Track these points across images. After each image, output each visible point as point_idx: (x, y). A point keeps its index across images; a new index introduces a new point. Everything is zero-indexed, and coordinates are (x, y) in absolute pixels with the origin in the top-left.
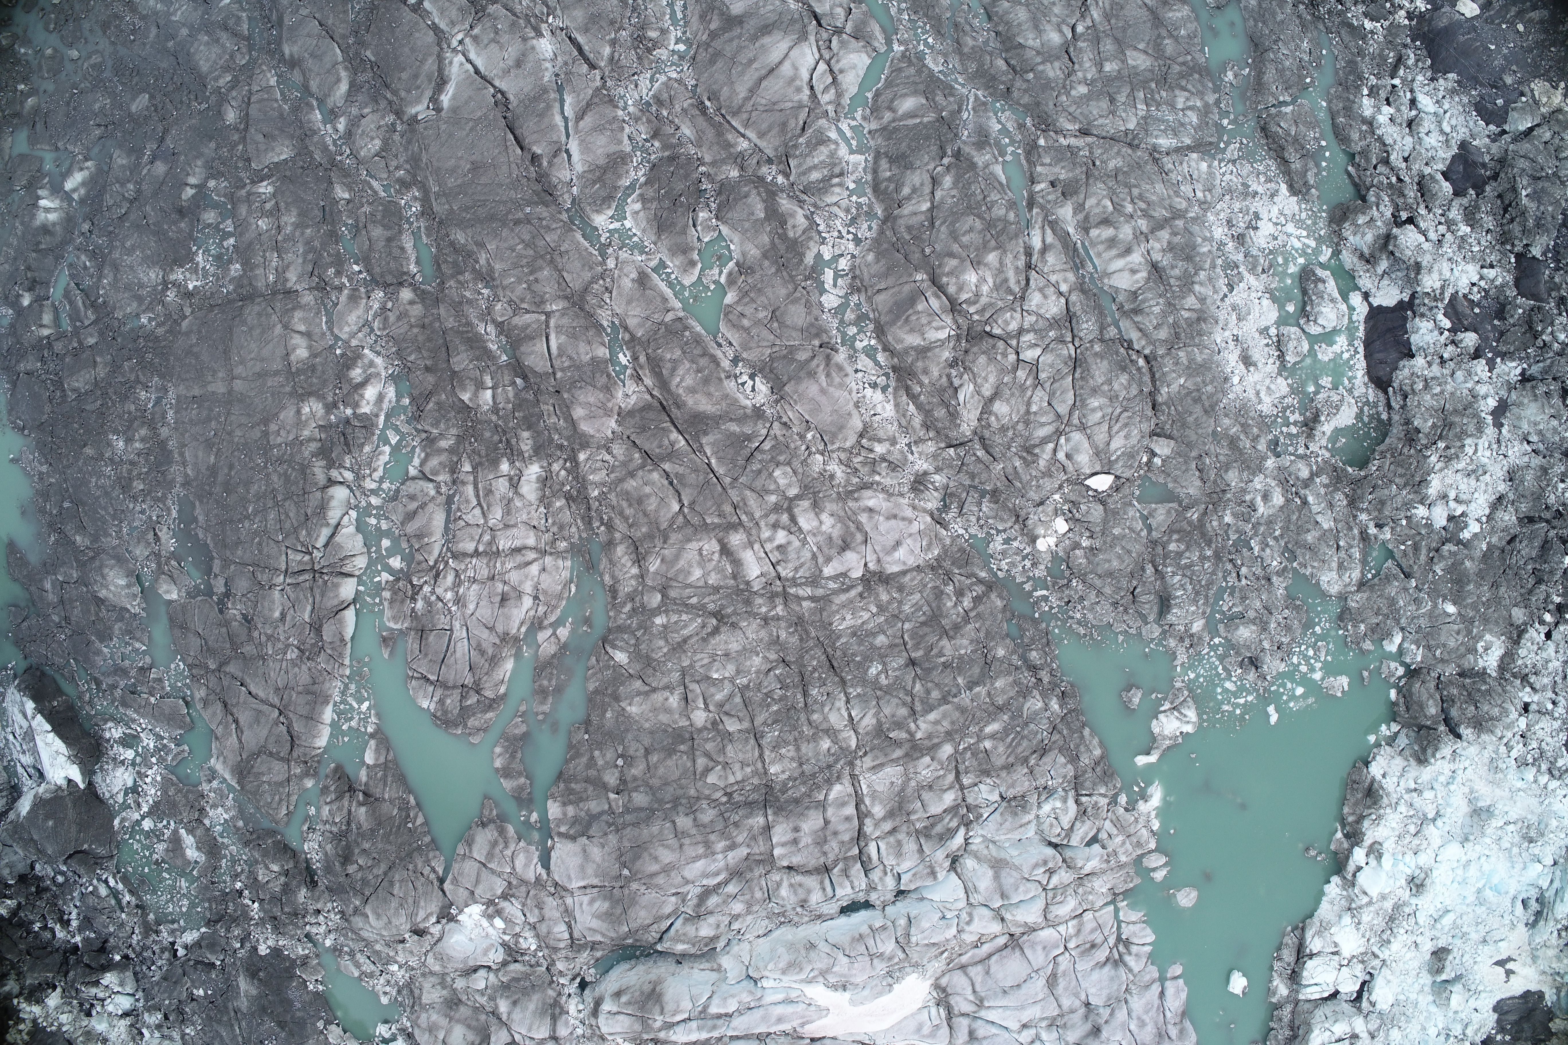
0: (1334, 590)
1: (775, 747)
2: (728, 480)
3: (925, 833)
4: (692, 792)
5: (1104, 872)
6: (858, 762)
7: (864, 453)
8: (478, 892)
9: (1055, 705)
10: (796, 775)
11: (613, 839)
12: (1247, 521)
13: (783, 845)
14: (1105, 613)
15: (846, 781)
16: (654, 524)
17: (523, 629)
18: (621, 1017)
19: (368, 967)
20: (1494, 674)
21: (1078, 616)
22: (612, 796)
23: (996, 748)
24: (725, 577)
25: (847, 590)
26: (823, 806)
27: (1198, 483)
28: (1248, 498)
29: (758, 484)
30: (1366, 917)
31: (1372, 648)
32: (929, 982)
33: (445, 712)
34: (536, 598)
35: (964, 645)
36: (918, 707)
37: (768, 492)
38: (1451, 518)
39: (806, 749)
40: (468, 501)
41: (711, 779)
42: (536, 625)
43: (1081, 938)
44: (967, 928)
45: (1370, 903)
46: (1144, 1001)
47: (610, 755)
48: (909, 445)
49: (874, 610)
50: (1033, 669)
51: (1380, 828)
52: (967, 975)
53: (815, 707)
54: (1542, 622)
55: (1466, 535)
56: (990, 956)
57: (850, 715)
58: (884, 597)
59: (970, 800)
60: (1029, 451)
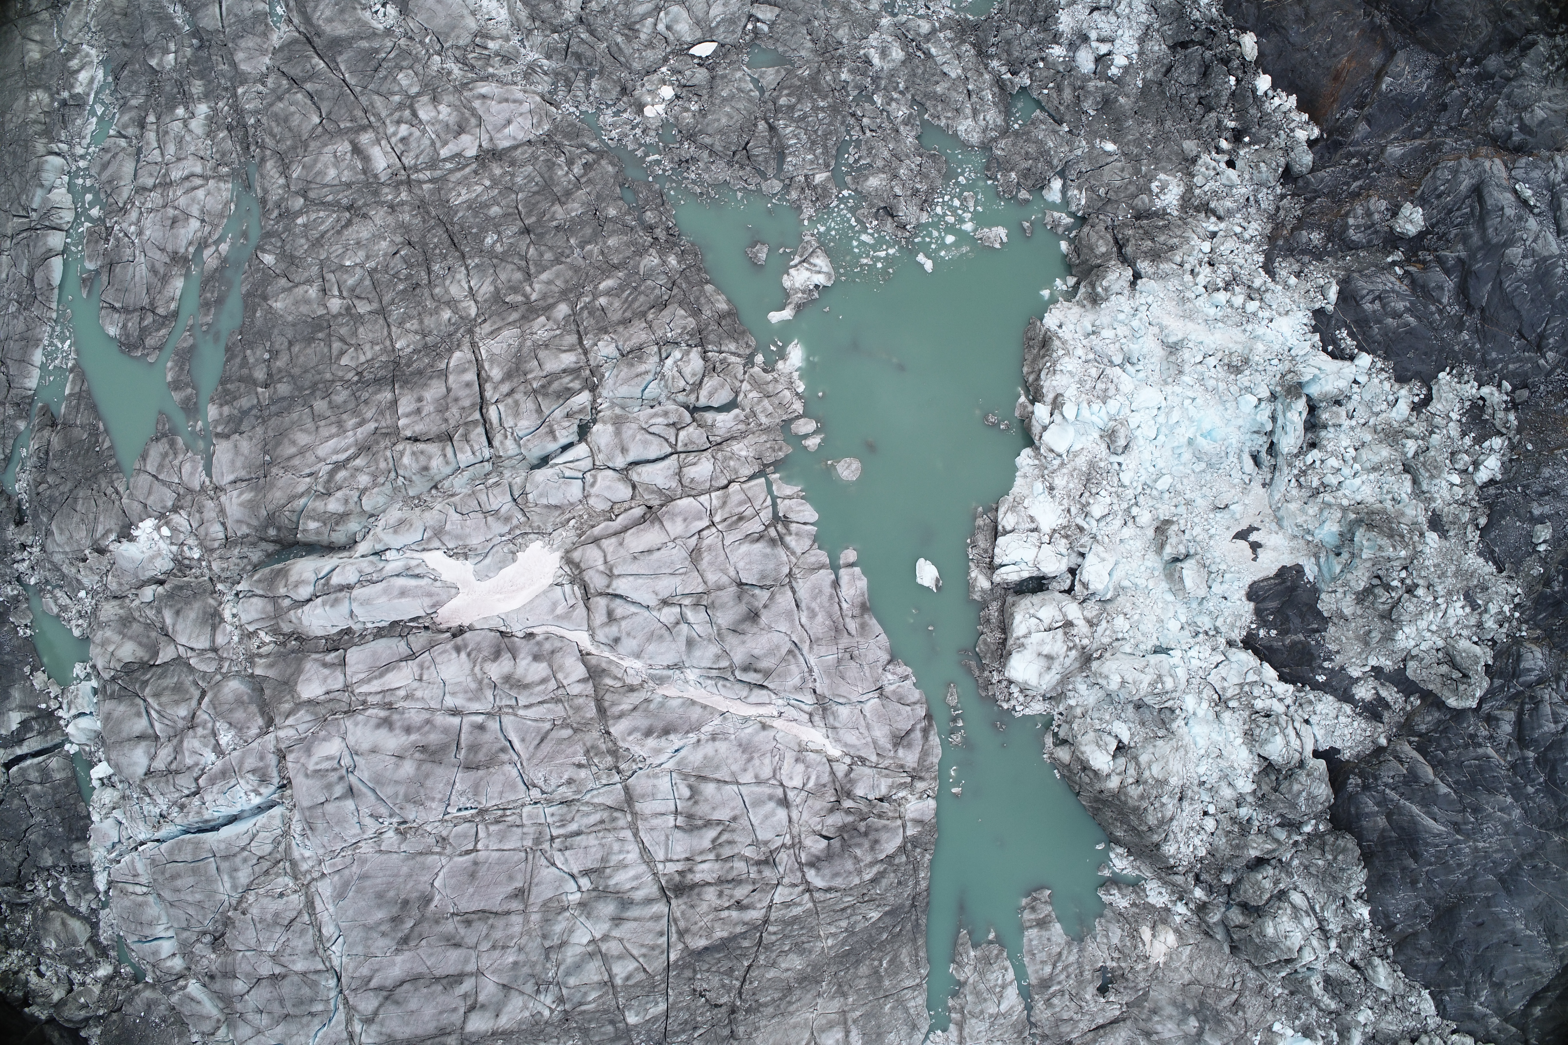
0: (975, 138)
1: (401, 324)
2: (358, 89)
3: (543, 391)
4: (328, 376)
5: (743, 435)
6: (477, 329)
7: (478, 50)
8: (149, 502)
9: (672, 260)
10: (419, 347)
11: (259, 430)
12: (864, 74)
13: (407, 415)
14: (721, 171)
15: (466, 347)
16: (297, 136)
17: (191, 250)
18: (255, 600)
19: (64, 600)
20: (1176, 213)
21: (693, 176)
22: (260, 390)
23: (611, 304)
24: (357, 173)
25: (463, 168)
26: (444, 374)
27: (810, 45)
28: (862, 52)
29: (384, 89)
30: (1059, 481)
31: (1027, 196)
32: (558, 555)
33: (128, 336)
34: (203, 221)
35: (575, 208)
36: (533, 270)
37: (393, 94)
38: (1099, 59)
39: (429, 322)
40: (148, 143)
41: (344, 361)
42: (203, 244)
43: (727, 509)
44: (594, 491)
45: (1063, 464)
46: (809, 584)
47: (258, 353)
48: (521, 41)
49: (487, 183)
50: (650, 229)
51: (1058, 377)
52: (600, 547)
53: (438, 282)
54: (1219, 150)
55: (1114, 71)
56: (625, 529)
57: (471, 288)
58: (498, 171)
59: (592, 363)
60: (631, 29)
